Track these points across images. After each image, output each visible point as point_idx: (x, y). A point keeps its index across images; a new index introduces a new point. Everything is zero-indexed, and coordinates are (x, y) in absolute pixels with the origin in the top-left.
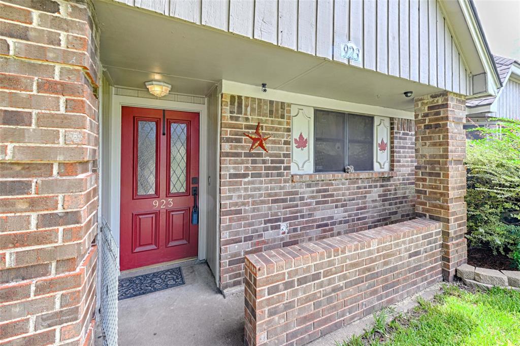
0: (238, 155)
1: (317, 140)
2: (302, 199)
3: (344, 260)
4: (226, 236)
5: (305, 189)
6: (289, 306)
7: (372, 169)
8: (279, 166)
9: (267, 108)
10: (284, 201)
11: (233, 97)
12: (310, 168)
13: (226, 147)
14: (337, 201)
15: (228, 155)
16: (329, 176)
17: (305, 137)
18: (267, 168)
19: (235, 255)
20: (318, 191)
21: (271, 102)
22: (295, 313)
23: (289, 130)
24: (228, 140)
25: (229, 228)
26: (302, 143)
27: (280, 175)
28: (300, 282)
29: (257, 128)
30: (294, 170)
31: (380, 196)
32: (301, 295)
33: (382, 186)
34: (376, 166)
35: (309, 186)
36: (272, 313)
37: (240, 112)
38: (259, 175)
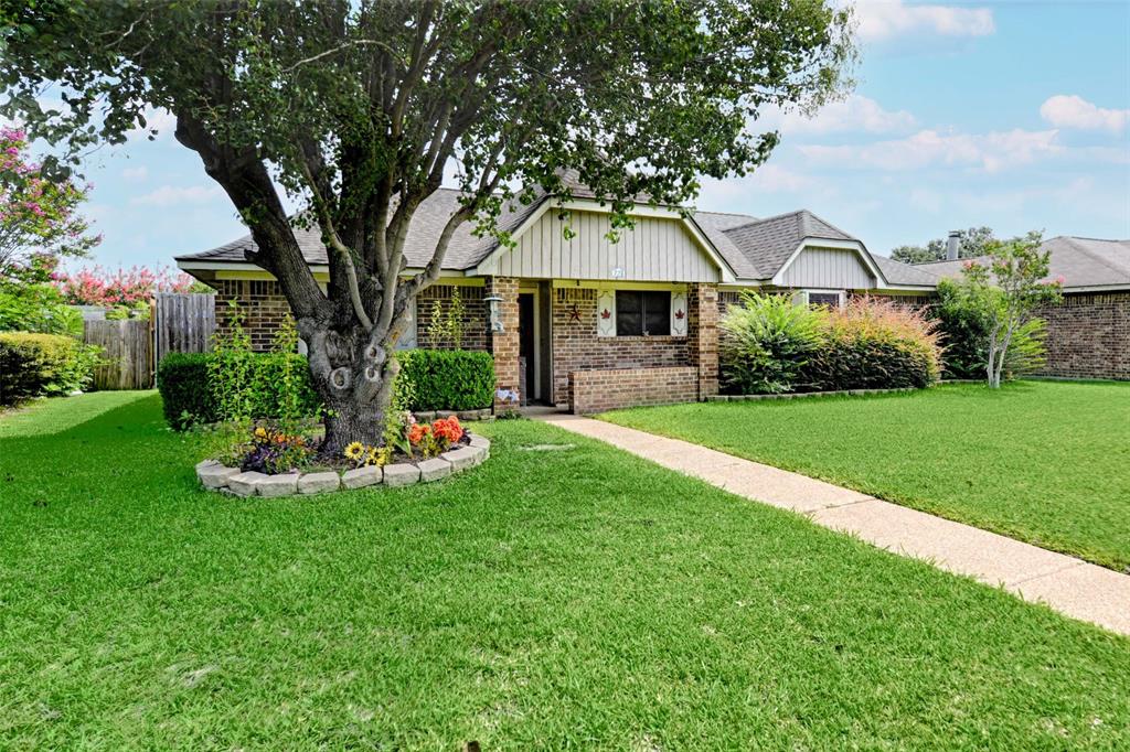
0: (563, 324)
1: (619, 312)
2: (606, 354)
3: (619, 377)
4: (556, 373)
5: (608, 347)
6: (589, 393)
7: (669, 333)
8: (589, 331)
9: (580, 294)
10: (593, 354)
11: (559, 290)
12: (613, 333)
13: (556, 320)
14: (635, 357)
15: (556, 324)
16: (627, 338)
17: (609, 311)
18: (581, 333)
19: (561, 385)
20: (619, 349)
21: (583, 290)
22: (592, 397)
23: (596, 307)
24: (557, 316)
25: (558, 368)
26: (606, 315)
27: (590, 337)
28: (595, 383)
29: (574, 307)
30: (600, 334)
31: (675, 356)
32: (594, 389)
33: (677, 348)
34: (674, 333)
35: (611, 345)
36: (581, 394)
37: (563, 298)
38: (576, 337)
